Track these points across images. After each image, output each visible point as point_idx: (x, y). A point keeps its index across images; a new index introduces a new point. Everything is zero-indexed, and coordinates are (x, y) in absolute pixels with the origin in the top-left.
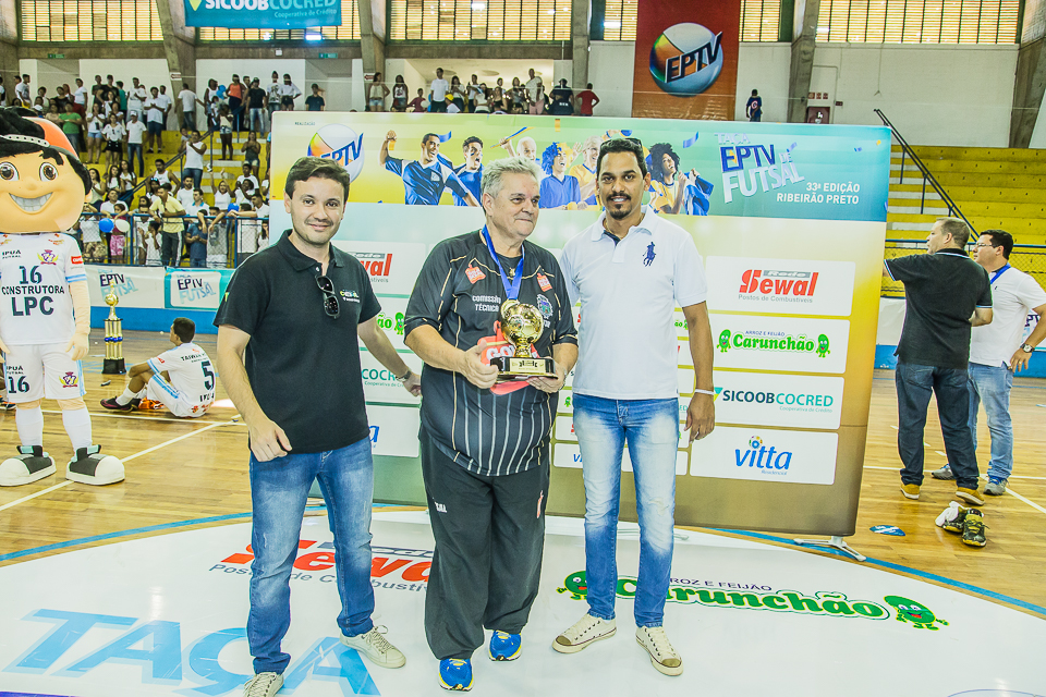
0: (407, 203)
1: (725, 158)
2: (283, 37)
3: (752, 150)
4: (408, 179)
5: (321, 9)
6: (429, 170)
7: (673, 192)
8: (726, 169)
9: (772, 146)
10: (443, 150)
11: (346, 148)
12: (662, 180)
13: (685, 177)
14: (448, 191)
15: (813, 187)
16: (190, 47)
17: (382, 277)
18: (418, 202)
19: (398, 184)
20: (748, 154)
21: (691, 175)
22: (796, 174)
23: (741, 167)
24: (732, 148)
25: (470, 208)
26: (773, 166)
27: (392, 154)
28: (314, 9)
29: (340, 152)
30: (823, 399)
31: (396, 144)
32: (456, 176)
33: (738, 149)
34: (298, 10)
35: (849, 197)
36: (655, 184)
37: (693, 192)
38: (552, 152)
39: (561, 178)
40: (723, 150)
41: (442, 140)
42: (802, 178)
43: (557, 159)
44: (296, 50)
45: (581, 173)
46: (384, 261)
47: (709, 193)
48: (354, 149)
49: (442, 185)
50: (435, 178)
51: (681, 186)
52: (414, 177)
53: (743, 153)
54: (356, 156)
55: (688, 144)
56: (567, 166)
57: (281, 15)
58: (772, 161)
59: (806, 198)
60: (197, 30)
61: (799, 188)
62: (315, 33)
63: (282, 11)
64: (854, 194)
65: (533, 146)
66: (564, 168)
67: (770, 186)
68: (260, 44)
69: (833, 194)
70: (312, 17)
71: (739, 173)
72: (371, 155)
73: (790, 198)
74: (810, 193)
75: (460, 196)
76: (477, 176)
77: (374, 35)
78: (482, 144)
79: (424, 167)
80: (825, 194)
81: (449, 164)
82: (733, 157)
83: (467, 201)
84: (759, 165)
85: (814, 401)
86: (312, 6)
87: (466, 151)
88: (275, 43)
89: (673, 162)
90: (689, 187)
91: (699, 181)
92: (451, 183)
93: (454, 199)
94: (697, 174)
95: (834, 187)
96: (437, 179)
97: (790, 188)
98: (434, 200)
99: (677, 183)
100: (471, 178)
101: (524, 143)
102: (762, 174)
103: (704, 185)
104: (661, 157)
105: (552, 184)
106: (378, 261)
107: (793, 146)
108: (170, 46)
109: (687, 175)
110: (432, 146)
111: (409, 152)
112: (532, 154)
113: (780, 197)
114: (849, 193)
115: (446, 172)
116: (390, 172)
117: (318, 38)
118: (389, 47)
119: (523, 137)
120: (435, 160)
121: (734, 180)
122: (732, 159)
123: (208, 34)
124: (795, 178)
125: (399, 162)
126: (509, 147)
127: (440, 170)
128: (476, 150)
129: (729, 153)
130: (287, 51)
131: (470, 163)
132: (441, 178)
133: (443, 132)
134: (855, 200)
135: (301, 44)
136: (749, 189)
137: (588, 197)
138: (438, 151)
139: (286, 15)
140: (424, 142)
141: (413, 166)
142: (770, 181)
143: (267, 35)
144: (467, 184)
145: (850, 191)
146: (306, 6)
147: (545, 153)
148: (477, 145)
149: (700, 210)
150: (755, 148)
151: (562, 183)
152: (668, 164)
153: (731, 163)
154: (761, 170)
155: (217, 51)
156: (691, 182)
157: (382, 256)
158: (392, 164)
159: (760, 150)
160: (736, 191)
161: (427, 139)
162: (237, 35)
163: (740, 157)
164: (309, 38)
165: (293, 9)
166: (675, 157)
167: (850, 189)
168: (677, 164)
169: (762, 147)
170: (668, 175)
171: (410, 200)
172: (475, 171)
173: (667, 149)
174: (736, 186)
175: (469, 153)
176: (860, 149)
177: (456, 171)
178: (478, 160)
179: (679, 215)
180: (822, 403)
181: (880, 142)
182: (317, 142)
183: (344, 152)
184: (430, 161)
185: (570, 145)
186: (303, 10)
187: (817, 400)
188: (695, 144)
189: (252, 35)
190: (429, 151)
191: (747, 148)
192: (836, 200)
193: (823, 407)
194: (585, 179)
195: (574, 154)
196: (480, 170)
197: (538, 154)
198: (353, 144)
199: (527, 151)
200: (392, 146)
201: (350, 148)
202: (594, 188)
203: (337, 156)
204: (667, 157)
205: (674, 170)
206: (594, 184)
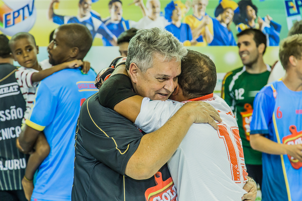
1: (288, 8)
6: (84, 22)
8: (289, 14)
10: (94, 8)
11: (23, 9)
12: (246, 23)
13: (261, 21)
14: (98, 37)
21: (266, 19)
23: (299, 13)
24: (292, 1)
27: (57, 12)
29: (18, 11)
31: (59, 5)
32: (105, 26)
33: (296, 1)
36: (242, 25)
37: (269, 31)
38: (171, 7)
39: (178, 24)
40: (287, 2)
41: (94, 1)
43: (175, 12)
45: (192, 20)
47: (279, 31)
48: (29, 9)
49: (94, 32)
50: (89, 28)
51: (260, 27)
53: (300, 4)
54: (30, 14)
56: (182, 16)
65: (157, 3)
66: (180, 18)
75: (107, 39)
76: (120, 25)
78: (121, 3)
79: (81, 20)
81: (99, 18)
82: (292, 7)
83: (112, 43)
87: (110, 8)
89: (254, 12)
90: (265, 27)
91: (272, 24)
92: (101, 30)
93: (103, 42)
94: (270, 19)
96: (91, 28)
99: (257, 26)
100: (115, 27)
101: (151, 2)
103: (275, 26)
104: (246, 8)
109: (264, 19)
110: (86, 6)
111: (69, 11)
112: (157, 9)
115: (97, 23)
120: (89, 15)
121: (294, 21)
125: (62, 17)
126: (141, 6)
127: (92, 22)
128: (117, 7)
129: (290, 4)
131: (114, 17)
132: (94, 27)
137: (197, 37)
138: (91, 9)
140: (80, 3)
141: (73, 20)
144: (112, 31)
147: (166, 8)
148: (118, 4)
149: (274, 43)
151: (179, 28)
152: (250, 12)
153: (292, 11)
156: (267, 24)
158: (57, 19)
161: (82, 1)
163: (298, 7)
166: (255, 8)
168: (256, 12)
170: (251, 20)
172: (117, 22)
173: (249, 3)
175: (113, 10)
177: (104, 22)
178: (119, 14)
182: (1, 5)
183: (21, 12)
184: (84, 16)
185: (184, 2)
190: (85, 9)
194: (195, 25)
195: (187, 8)
196: (121, 21)
197: (161, 9)
198: (28, 6)
199: (154, 7)
200: (57, 6)
201: (26, 9)
202: (201, 31)
203: (16, 14)
204: (249, 8)
205: (255, 17)
206: (201, 28)
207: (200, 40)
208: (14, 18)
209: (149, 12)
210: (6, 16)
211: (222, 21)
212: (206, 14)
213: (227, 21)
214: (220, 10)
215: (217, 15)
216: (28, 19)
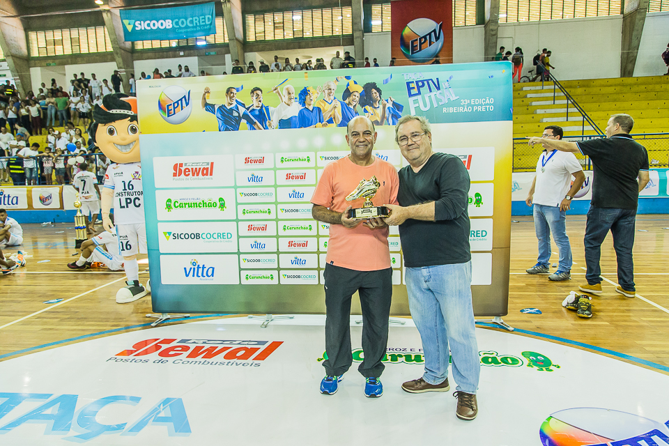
0: (220, 130)
1: (409, 89)
2: (183, 43)
3: (425, 82)
4: (219, 116)
5: (204, 26)
6: (232, 110)
7: (379, 112)
8: (410, 95)
9: (437, 79)
10: (239, 97)
11: (181, 100)
12: (371, 105)
13: (386, 102)
14: (244, 122)
15: (465, 102)
16: (129, 54)
17: (209, 176)
18: (227, 129)
19: (213, 120)
20: (423, 85)
21: (389, 101)
22: (453, 95)
23: (419, 93)
24: (413, 82)
25: (258, 131)
26: (439, 91)
28: (200, 26)
29: (177, 102)
30: (480, 232)
31: (210, 95)
32: (248, 112)
33: (417, 82)
34: (189, 27)
35: (488, 107)
36: (368, 108)
37: (391, 111)
38: (304, 93)
39: (311, 109)
40: (408, 84)
41: (238, 91)
42: (458, 97)
43: (308, 97)
44: (192, 51)
45: (323, 105)
46: (209, 167)
47: (401, 111)
48: (186, 100)
49: (240, 118)
50: (235, 114)
51: (384, 108)
52: (223, 115)
53: (420, 84)
54: (187, 104)
55: (386, 81)
56: (314, 101)
57: (180, 31)
58: (438, 88)
59: (461, 109)
60: (133, 44)
61: (456, 103)
62: (201, 40)
63: (180, 28)
64: (490, 104)
65: (292, 90)
66: (312, 102)
67: (438, 104)
68: (170, 49)
69: (477, 105)
70: (198, 31)
71: (419, 97)
72: (196, 102)
73: (451, 110)
74: (463, 106)
75: (251, 123)
76: (261, 111)
77: (237, 39)
78: (261, 91)
79: (229, 108)
80: (473, 106)
81: (243, 105)
82: (414, 88)
83: (255, 127)
84: (431, 91)
85: (475, 234)
86: (198, 24)
87: (253, 96)
88: (179, 48)
89: (378, 94)
90: (389, 108)
91: (394, 104)
92: (245, 116)
93: (248, 126)
94: (393, 100)
95: (478, 101)
96: (237, 115)
97: (451, 104)
98: (236, 127)
99: (381, 106)
100: (257, 113)
101: (287, 89)
102: (433, 97)
103: (398, 107)
104: (371, 91)
105: (306, 112)
106: (206, 167)
107: (450, 78)
108: (117, 54)
109: (387, 101)
110: (232, 95)
111: (219, 100)
112: (292, 95)
113: (445, 110)
114: (488, 104)
115: (242, 110)
116: (208, 112)
117: (204, 43)
118: (246, 46)
119: (286, 85)
120: (235, 103)
121: (415, 102)
122: (413, 88)
123: (139, 45)
124: (453, 98)
125: (213, 106)
126: (278, 92)
127: (238, 109)
128: (258, 95)
129: (411, 85)
130: (187, 52)
131: (256, 103)
132: (239, 114)
133: (238, 86)
134: (492, 108)
135: (194, 48)
136: (425, 106)
137: (327, 119)
138: (236, 97)
139: (183, 31)
140: (227, 92)
141: (222, 108)
142: (438, 100)
143: (174, 44)
144: (255, 116)
145: (488, 103)
146: (195, 25)
147: (300, 94)
148: (259, 92)
149: (396, 122)
150: (427, 81)
151: (312, 112)
152: (375, 95)
153: (413, 92)
154: (432, 94)
155: (145, 55)
156: (390, 105)
157: (208, 164)
158: (209, 107)
159: (430, 82)
160: (417, 108)
161: (229, 91)
162: (156, 44)
163: (419, 88)
164: (199, 43)
165: (187, 27)
166: (379, 91)
167: (487, 102)
168: (380, 94)
169: (431, 80)
170: (375, 102)
171: (222, 129)
172: (259, 108)
173: (373, 86)
174: (417, 105)
175: (255, 98)
176: (492, 77)
177: (248, 109)
178: (260, 101)
179: (384, 126)
180: (480, 235)
181: (504, 71)
182: (163, 97)
183: (180, 102)
184: (231, 104)
185: (315, 88)
186: (193, 27)
187: (477, 234)
188: (390, 82)
189: (165, 44)
190: (231, 98)
191: (422, 81)
192: (479, 109)
193: (481, 238)
194: (326, 108)
195: (318, 93)
196: (262, 107)
197: (295, 95)
198: (185, 97)
199: (289, 94)
200: (208, 96)
201: (183, 99)
202: (331, 113)
203: (176, 105)
204: (374, 91)
205: (379, 99)
206: (331, 110)
207: (330, 121)
208: (175, 108)
209: (286, 99)
210: (168, 106)
211: (350, 103)
212: (335, 98)
213: (354, 104)
214: (347, 93)
215: (344, 99)
216: (186, 109)
